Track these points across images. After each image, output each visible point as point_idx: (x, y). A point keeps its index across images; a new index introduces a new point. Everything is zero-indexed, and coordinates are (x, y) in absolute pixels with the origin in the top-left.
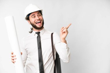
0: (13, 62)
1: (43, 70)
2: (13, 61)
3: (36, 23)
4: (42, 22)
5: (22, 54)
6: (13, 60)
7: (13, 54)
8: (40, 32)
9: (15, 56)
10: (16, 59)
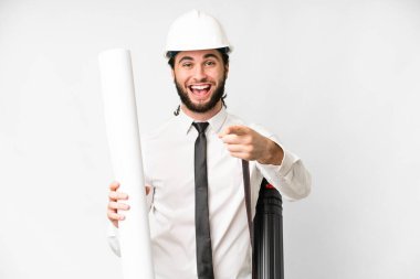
0: (115, 221)
1: (209, 265)
2: (114, 215)
3: (192, 90)
4: (213, 88)
5: (147, 191)
6: (116, 211)
7: (115, 190)
8: (207, 124)
9: (127, 198)
10: (129, 208)
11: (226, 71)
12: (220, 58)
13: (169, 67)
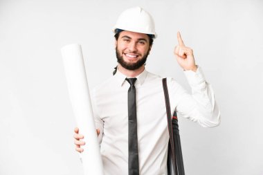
0: (80, 152)
2: (79, 149)
6: (79, 146)
7: (77, 132)
9: (83, 138)
10: (84, 144)
11: (149, 49)
12: (148, 41)
13: (114, 38)
